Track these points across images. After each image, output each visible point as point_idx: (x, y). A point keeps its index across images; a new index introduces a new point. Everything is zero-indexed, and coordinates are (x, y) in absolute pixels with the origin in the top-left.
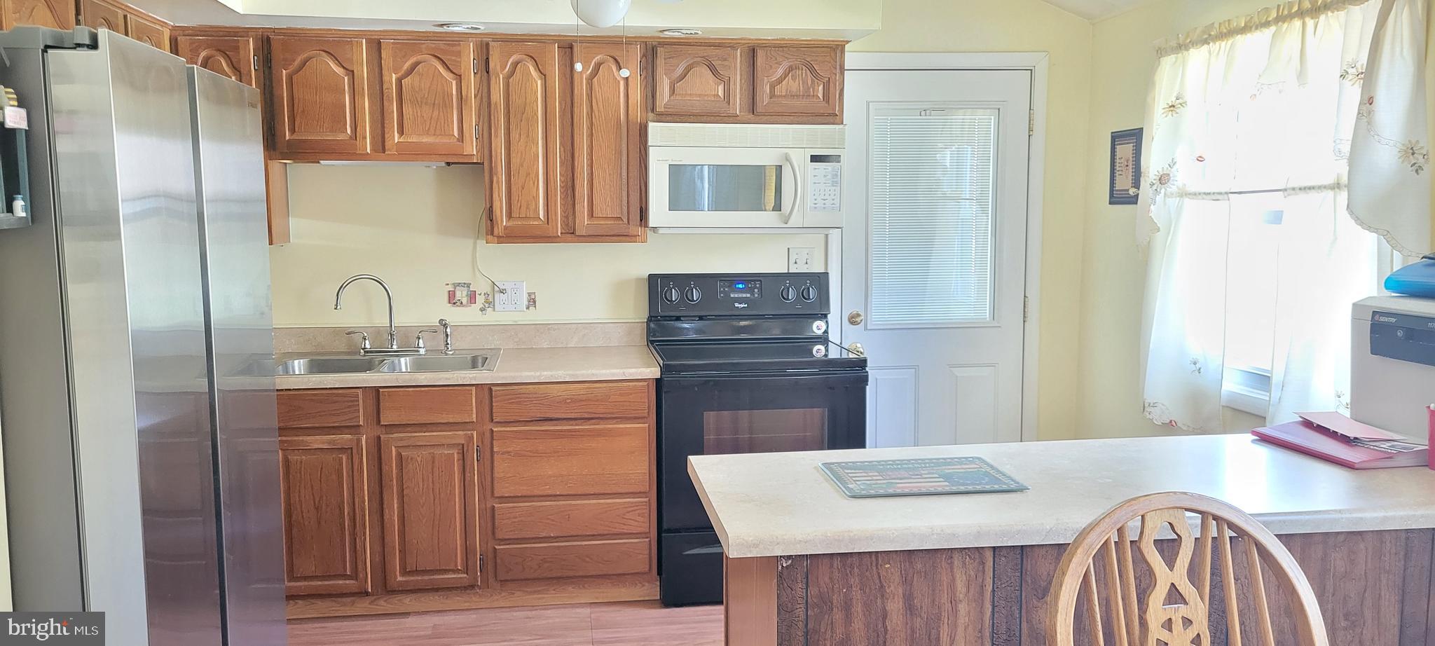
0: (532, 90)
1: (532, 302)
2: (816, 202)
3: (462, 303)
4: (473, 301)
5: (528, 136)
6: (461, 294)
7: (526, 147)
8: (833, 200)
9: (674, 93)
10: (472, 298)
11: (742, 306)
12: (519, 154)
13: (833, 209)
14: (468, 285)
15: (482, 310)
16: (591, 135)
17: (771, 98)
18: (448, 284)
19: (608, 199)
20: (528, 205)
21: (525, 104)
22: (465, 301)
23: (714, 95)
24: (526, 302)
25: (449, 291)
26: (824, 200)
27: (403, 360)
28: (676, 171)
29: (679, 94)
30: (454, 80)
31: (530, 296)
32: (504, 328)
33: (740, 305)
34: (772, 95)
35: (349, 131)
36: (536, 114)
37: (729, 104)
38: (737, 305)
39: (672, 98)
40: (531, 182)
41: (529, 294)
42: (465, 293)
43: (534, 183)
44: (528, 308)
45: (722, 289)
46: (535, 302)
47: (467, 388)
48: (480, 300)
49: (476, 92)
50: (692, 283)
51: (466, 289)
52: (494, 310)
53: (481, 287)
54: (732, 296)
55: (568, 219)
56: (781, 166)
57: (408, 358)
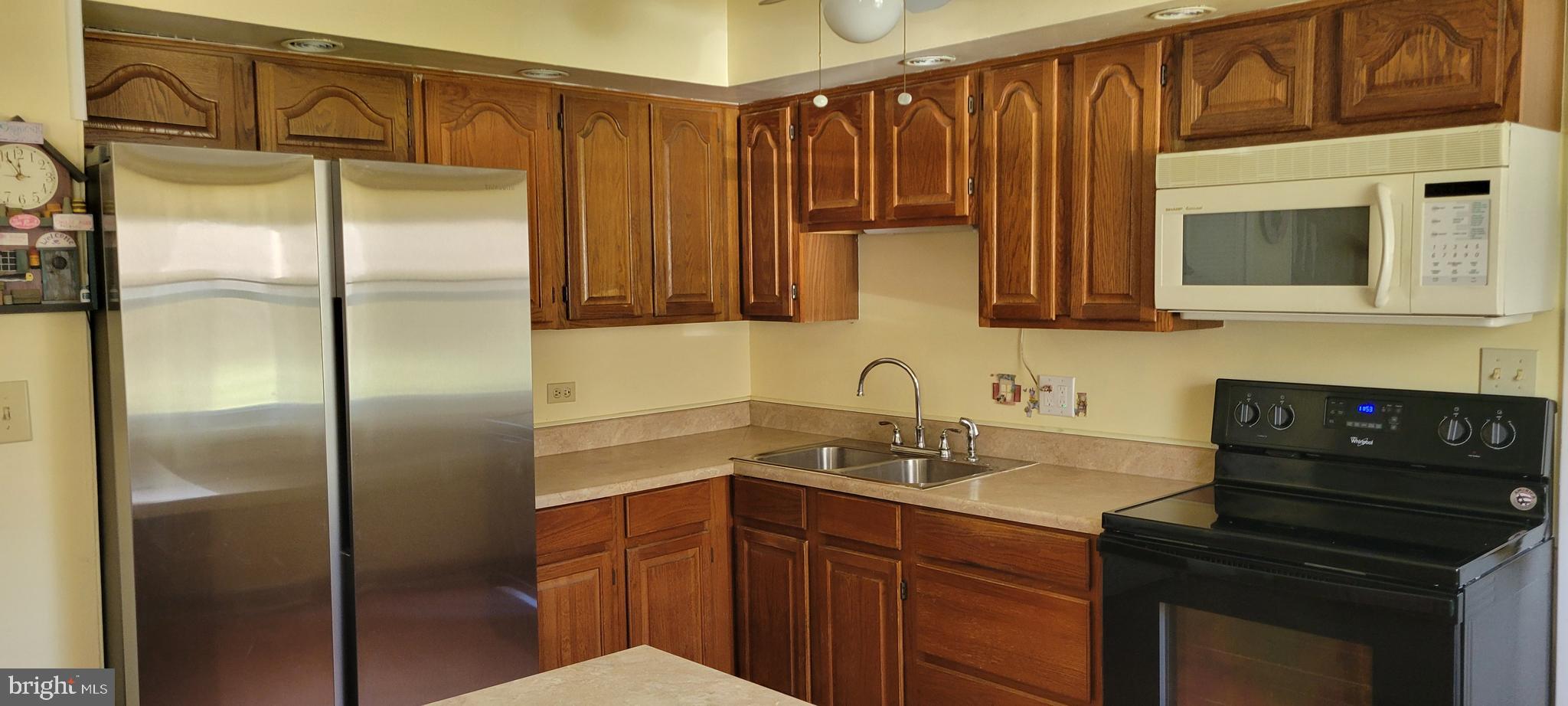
0: (1026, 126)
1: (1082, 406)
2: (1436, 268)
3: (1005, 400)
4: (1017, 398)
5: (1020, 187)
6: (1006, 389)
7: (1017, 202)
8: (1474, 264)
9: (1207, 105)
10: (1017, 393)
11: (1364, 442)
12: (1010, 213)
13: (1474, 280)
14: (1012, 378)
15: (1027, 410)
16: (1092, 180)
17: (1369, 91)
18: (992, 375)
19: (1112, 269)
20: (1018, 277)
21: (1019, 146)
22: (1009, 397)
23: (1270, 100)
24: (1074, 406)
25: (994, 384)
26: (1454, 264)
27: (911, 462)
28: (1193, 224)
29: (1216, 106)
30: (948, 126)
31: (1079, 397)
32: (1045, 437)
33: (1359, 442)
34: (1371, 86)
35: (856, 196)
36: (1030, 158)
37: (1293, 112)
38: (1354, 440)
39: (1205, 113)
40: (1023, 248)
41: (1080, 395)
42: (1010, 387)
43: (1025, 249)
44: (1077, 413)
45: (1333, 412)
46: (1085, 406)
47: (892, 506)
48: (1025, 397)
49: (972, 137)
50: (1282, 397)
51: (1010, 382)
52: (1039, 412)
53: (1026, 383)
54: (1349, 424)
55: (1067, 297)
56: (1369, 207)
57: (917, 460)
